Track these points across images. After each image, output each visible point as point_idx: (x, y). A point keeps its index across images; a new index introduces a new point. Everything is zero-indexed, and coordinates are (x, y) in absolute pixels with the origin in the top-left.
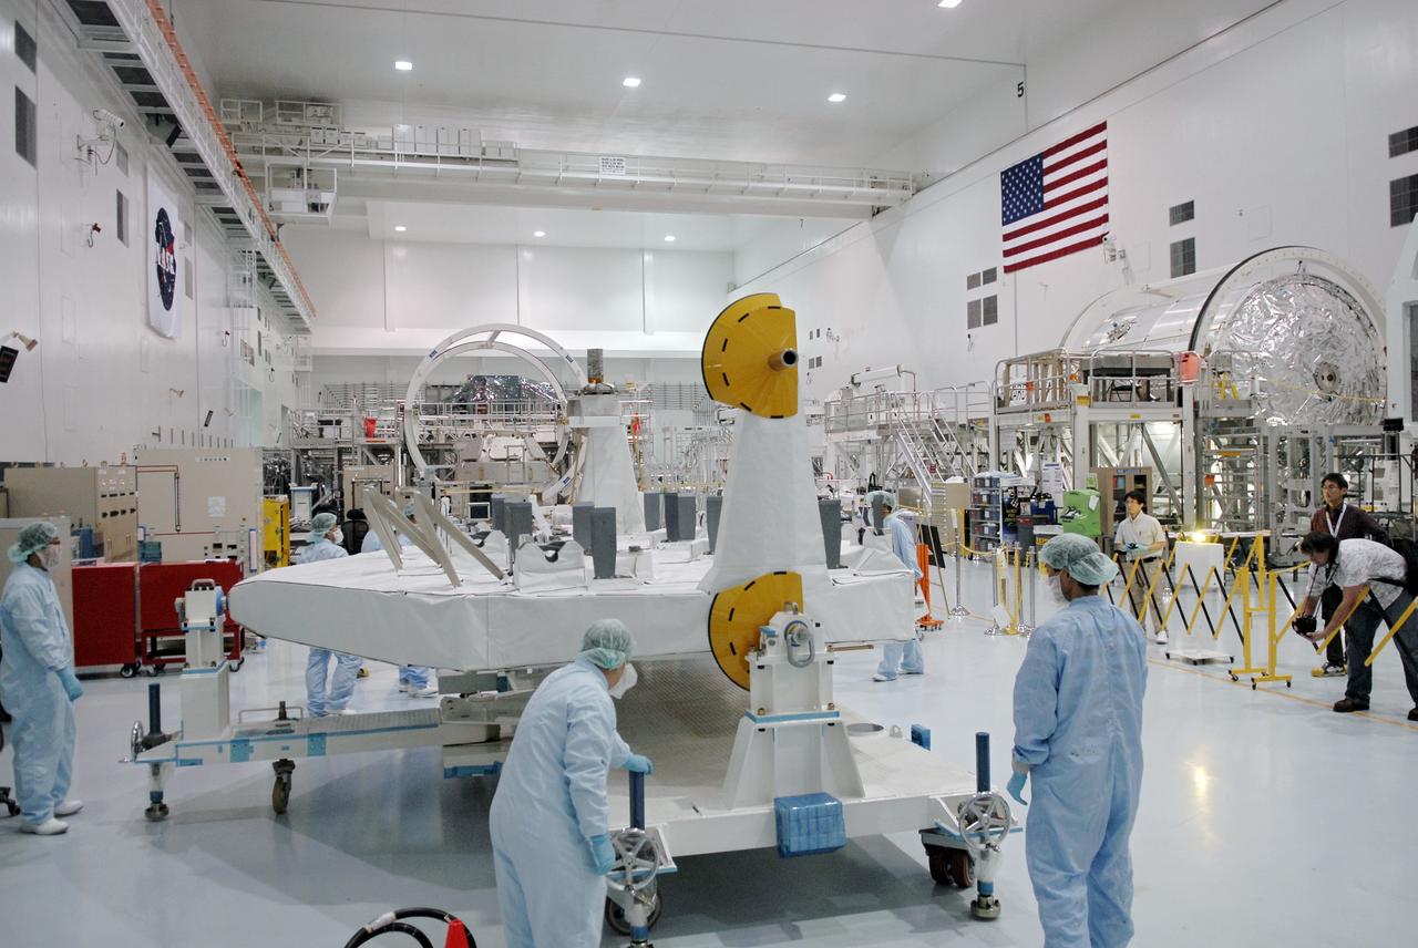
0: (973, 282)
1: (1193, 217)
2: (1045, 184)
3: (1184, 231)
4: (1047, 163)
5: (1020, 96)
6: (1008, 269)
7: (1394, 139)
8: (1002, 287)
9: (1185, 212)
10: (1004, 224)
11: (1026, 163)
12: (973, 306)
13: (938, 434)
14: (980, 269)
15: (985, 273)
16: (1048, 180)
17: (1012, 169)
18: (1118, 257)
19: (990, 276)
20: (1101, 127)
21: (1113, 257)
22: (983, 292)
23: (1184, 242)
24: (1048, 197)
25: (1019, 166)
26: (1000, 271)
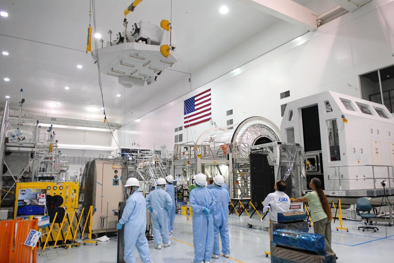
0: (176, 130)
1: (232, 114)
2: (195, 104)
3: (230, 117)
4: (196, 99)
5: (189, 82)
6: (186, 127)
7: (281, 94)
8: (184, 132)
9: (230, 112)
10: (184, 114)
11: (190, 99)
12: (176, 137)
13: (161, 170)
14: (178, 127)
15: (180, 128)
16: (196, 103)
17: (187, 100)
18: (214, 124)
19: (181, 128)
20: (210, 90)
21: (213, 124)
22: (179, 133)
23: (230, 120)
24: (196, 108)
25: (189, 99)
26: (183, 127)
